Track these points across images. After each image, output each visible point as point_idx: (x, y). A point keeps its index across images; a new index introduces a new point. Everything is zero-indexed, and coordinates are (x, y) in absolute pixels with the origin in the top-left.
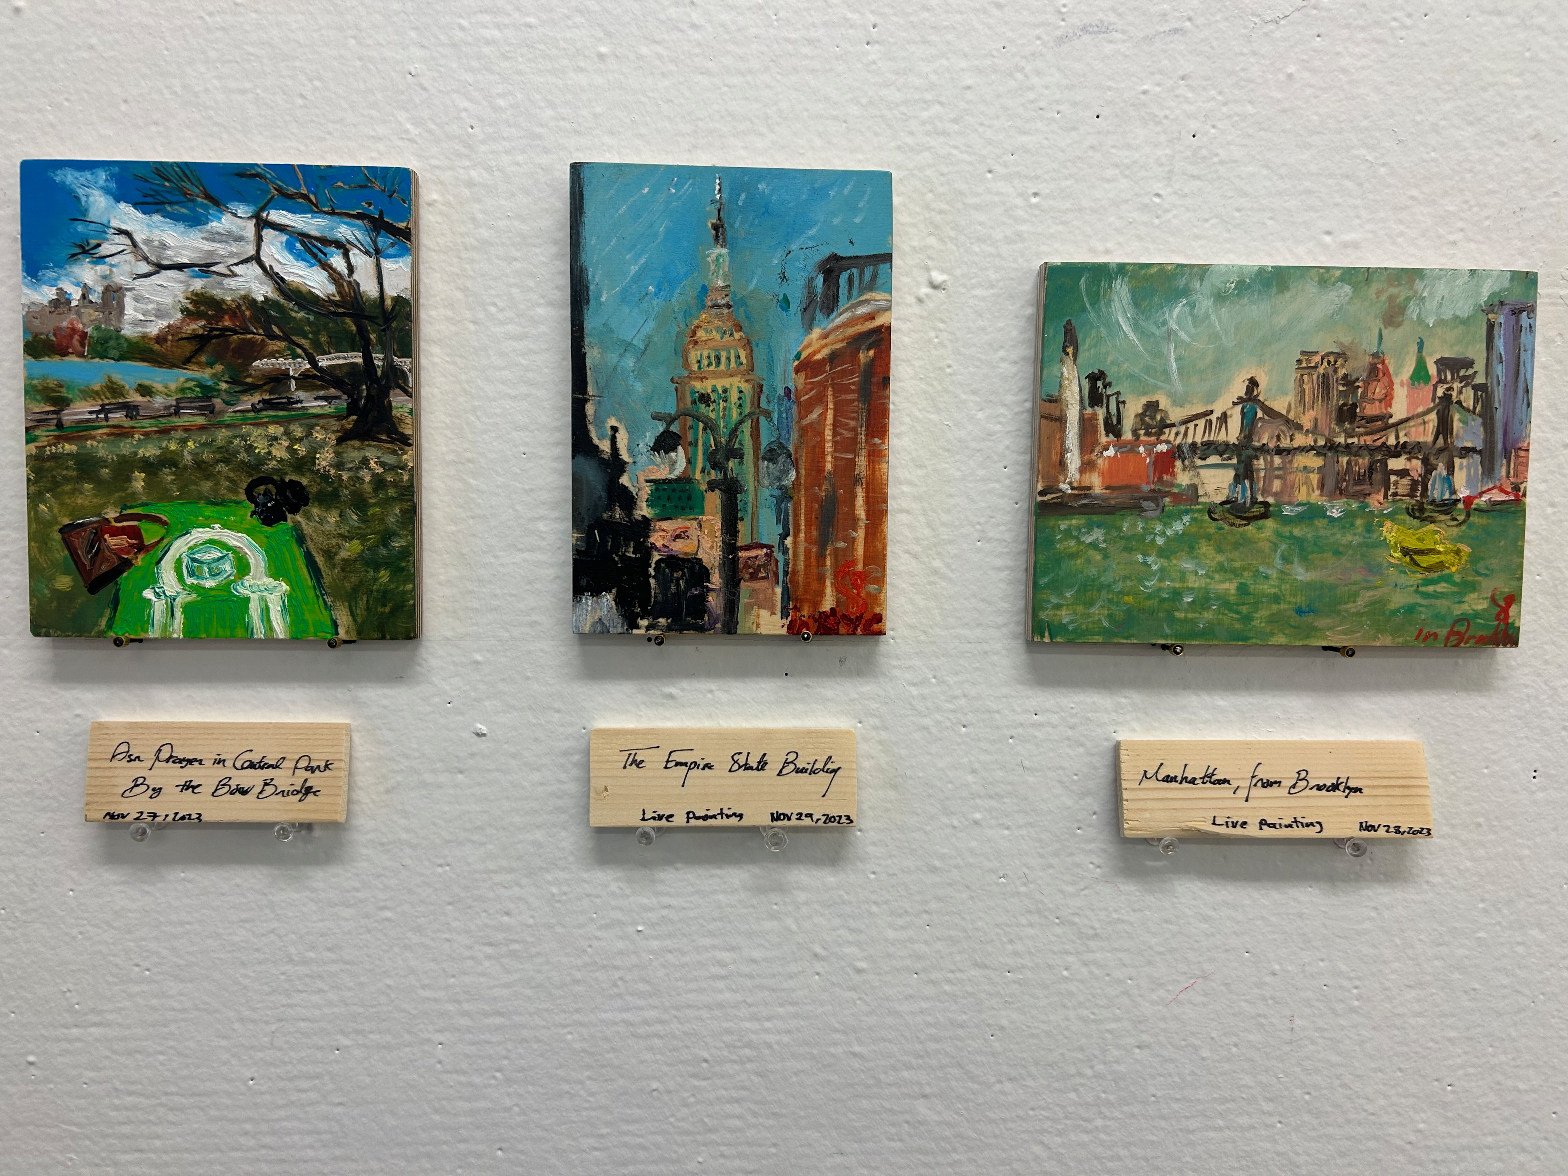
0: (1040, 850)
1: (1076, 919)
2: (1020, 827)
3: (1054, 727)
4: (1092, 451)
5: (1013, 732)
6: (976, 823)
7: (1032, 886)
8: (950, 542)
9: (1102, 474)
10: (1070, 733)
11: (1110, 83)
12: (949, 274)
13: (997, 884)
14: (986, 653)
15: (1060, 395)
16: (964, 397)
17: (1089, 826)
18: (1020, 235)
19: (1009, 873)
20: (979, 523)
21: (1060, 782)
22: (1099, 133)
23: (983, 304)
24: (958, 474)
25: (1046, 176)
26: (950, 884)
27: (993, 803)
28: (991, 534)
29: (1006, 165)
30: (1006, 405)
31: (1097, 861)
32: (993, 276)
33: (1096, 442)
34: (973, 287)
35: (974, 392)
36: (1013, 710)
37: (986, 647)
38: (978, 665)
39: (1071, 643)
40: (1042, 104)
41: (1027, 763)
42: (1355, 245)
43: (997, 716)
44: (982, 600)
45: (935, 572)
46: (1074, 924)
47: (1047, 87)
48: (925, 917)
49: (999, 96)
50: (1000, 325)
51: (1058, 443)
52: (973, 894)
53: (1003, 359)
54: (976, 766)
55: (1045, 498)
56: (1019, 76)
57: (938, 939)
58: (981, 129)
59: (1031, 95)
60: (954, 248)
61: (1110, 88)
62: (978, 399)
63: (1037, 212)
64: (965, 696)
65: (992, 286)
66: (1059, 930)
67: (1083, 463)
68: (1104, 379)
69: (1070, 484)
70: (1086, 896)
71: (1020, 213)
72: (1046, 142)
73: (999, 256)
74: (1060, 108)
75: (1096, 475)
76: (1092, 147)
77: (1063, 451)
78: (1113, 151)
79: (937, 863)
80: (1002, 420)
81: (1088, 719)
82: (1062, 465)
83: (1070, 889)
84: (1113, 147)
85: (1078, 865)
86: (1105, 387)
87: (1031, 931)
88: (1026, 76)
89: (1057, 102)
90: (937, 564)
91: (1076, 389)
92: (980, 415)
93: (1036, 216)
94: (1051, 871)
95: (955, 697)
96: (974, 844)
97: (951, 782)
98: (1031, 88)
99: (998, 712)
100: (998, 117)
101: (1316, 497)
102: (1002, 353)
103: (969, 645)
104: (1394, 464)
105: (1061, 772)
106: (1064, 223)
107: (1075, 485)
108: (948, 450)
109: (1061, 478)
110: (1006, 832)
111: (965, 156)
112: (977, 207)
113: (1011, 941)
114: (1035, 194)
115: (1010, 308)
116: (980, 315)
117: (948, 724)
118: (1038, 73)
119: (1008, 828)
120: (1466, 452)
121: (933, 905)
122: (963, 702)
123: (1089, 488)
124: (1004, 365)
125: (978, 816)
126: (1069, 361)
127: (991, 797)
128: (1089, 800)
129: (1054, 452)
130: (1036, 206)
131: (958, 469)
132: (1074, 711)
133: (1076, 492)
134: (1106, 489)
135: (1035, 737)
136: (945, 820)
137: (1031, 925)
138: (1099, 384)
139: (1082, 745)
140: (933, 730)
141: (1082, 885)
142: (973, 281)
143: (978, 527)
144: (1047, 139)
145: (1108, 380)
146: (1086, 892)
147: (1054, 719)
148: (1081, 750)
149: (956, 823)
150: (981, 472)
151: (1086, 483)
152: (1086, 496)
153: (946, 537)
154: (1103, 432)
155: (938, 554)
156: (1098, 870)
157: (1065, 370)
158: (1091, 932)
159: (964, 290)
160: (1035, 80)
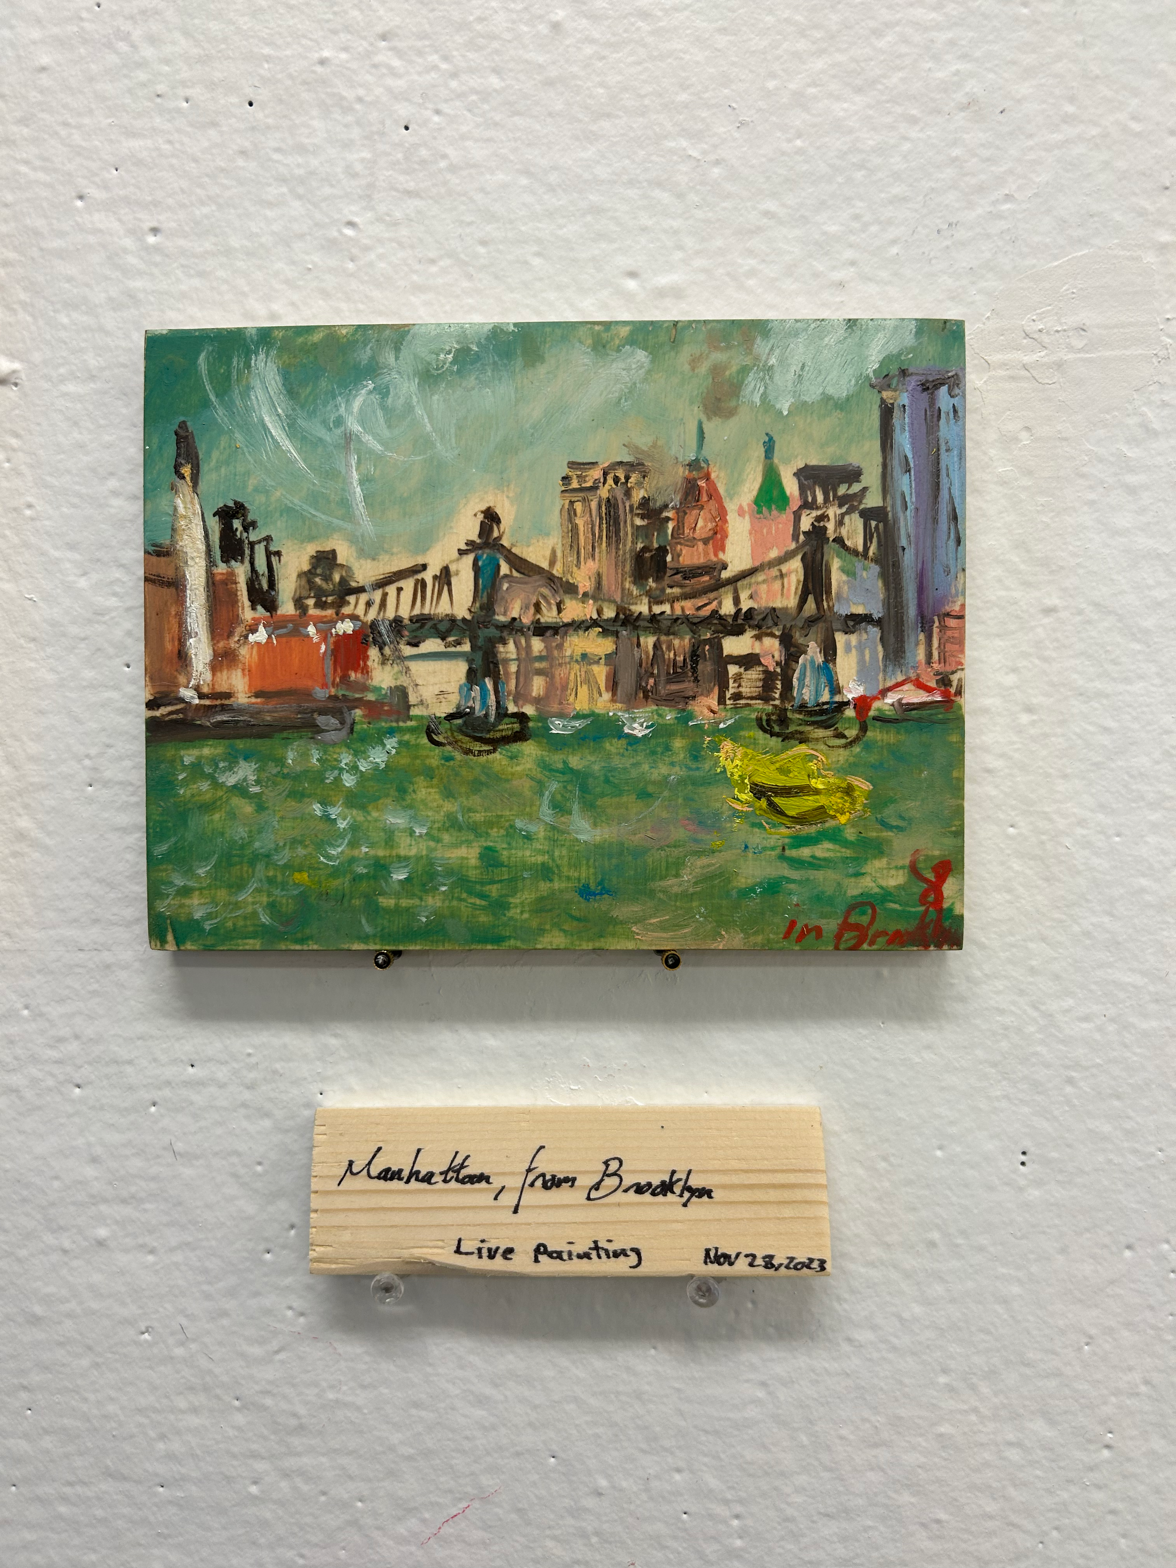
0: (205, 1287)
1: (268, 1401)
2: (172, 1250)
3: (222, 1086)
4: (230, 634)
5: (156, 1095)
6: (101, 1243)
7: (193, 1346)
8: (44, 787)
9: (248, 672)
10: (247, 1095)
11: (267, 51)
12: (22, 361)
13: (137, 1343)
14: (108, 967)
15: (173, 542)
16: (57, 554)
17: (284, 1247)
18: (131, 295)
19: (156, 1324)
20: (88, 756)
21: (235, 1176)
22: (253, 129)
23: (79, 406)
24: (51, 677)
25: (170, 201)
26: (60, 1344)
27: (127, 1211)
28: (108, 774)
29: (106, 186)
30: (122, 566)
31: (297, 1304)
32: (93, 362)
33: (235, 620)
34: (63, 380)
35: (72, 546)
36: (155, 1060)
37: (107, 957)
38: (96, 986)
39: (208, 949)
40: (161, 88)
41: (179, 1146)
42: (676, 293)
43: (129, 1069)
44: (100, 881)
45: (21, 836)
46: (265, 1408)
47: (167, 62)
48: (24, 1395)
49: (91, 79)
50: (107, 438)
51: (174, 622)
52: (99, 1360)
53: (115, 493)
54: (98, 1150)
55: (157, 713)
56: (123, 46)
57: (46, 1432)
58: (63, 133)
59: (142, 76)
60: (29, 319)
61: (267, 59)
62: (77, 557)
63: (158, 259)
64: (77, 1037)
65: (93, 378)
66: (240, 1419)
67: (216, 655)
68: (244, 516)
69: (197, 689)
70: (282, 1362)
71: (132, 260)
72: (167, 147)
73: (102, 329)
74: (189, 92)
75: (239, 672)
76: (243, 153)
77: (182, 636)
78: (276, 156)
79: (38, 1310)
80: (118, 589)
81: (275, 1072)
82: (182, 657)
83: (256, 1351)
84: (278, 150)
85: (268, 1312)
86: (246, 529)
87: (194, 1421)
88: (133, 46)
89: (184, 84)
90: (24, 823)
91: (199, 533)
92: (83, 583)
93: (156, 265)
94: (225, 1322)
95: (61, 1040)
96: (97, 1278)
97: (57, 1178)
98: (142, 64)
99: (130, 1062)
100: (91, 112)
101: (604, 704)
102: (113, 483)
103: (81, 955)
104: (733, 646)
105: (234, 1159)
106: (202, 274)
107: (205, 690)
108: (34, 640)
109: (182, 679)
110: (151, 1258)
111: (41, 176)
112: (61, 254)
113: (162, 1437)
114: (155, 231)
115: (124, 411)
116: (76, 424)
117: (50, 1082)
118: (152, 40)
119: (152, 1251)
120: (853, 623)
121: (36, 1378)
122: (73, 1047)
123: (228, 695)
124: (116, 502)
125: (102, 1232)
126: (185, 487)
127: (124, 1201)
128: (282, 1205)
129: (167, 637)
130: (157, 249)
131: (52, 670)
132: (253, 1060)
133: (207, 702)
134: (257, 695)
135: (192, 1103)
136: (50, 1239)
137: (195, 1410)
138: (237, 524)
139: (267, 1115)
140: (28, 1094)
141: (275, 1345)
142: (62, 370)
143: (87, 762)
144: (170, 142)
145: (250, 518)
146: (282, 1356)
147: (222, 1074)
148: (267, 1123)
149: (67, 1244)
150: (89, 674)
151: (223, 687)
152: (224, 708)
153: (36, 779)
154: (247, 603)
155: (26, 806)
156: (302, 1320)
157: (179, 502)
158: (293, 1422)
159: (46, 385)
160: (148, 52)
